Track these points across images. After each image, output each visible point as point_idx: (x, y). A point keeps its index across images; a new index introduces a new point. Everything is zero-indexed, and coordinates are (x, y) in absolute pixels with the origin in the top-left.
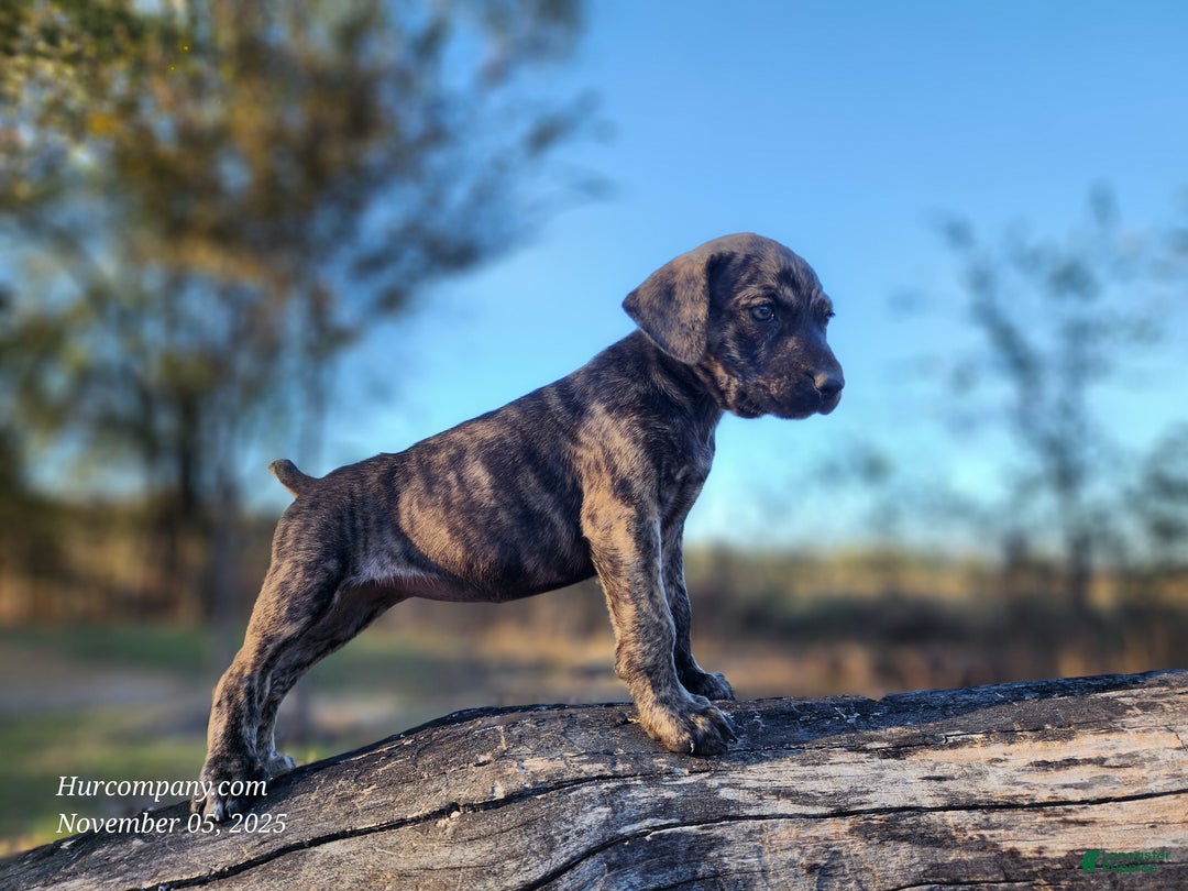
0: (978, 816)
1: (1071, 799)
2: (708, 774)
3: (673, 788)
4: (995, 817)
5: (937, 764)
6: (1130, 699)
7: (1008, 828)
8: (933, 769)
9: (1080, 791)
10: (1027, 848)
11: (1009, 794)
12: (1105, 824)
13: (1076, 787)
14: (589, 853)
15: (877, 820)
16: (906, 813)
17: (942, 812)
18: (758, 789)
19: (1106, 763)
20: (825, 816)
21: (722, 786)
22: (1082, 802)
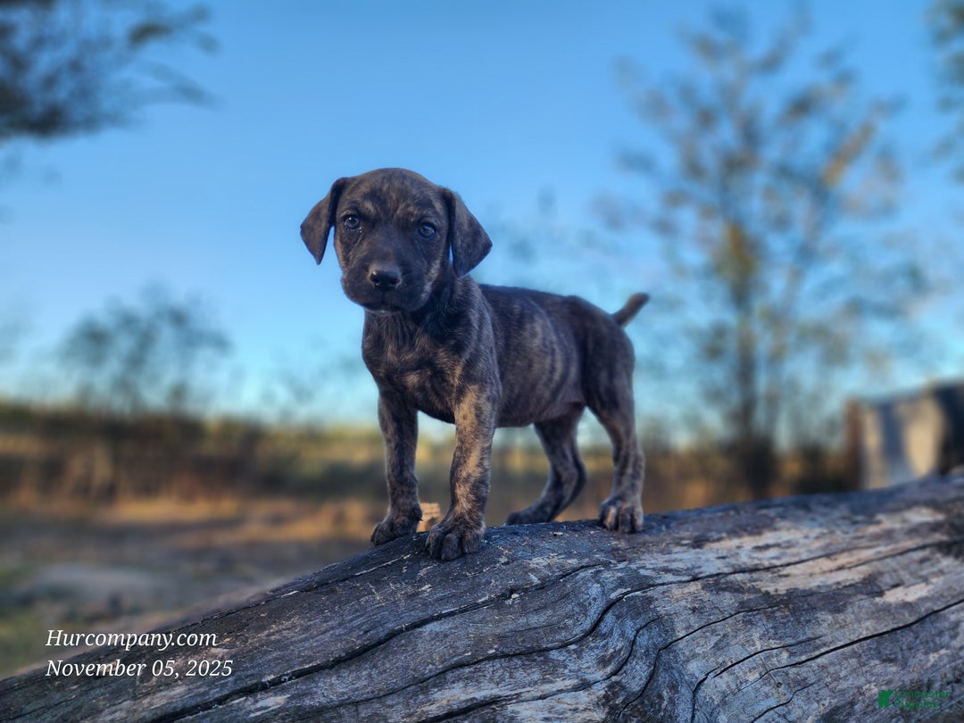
1: (777, 564)
2: (627, 562)
4: (755, 575)
5: (717, 550)
7: (761, 581)
8: (717, 553)
9: (779, 560)
10: (771, 589)
11: (753, 563)
12: (795, 576)
13: (776, 558)
14: (605, 611)
15: (711, 581)
16: (720, 576)
17: (733, 575)
18: (654, 569)
19: (781, 546)
20: (689, 581)
21: (638, 568)
22: (782, 566)
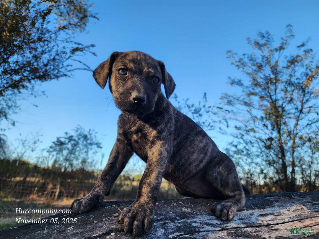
0: (254, 229)
1: (271, 224)
2: (186, 219)
3: (179, 223)
4: (258, 229)
6: (272, 199)
7: (262, 232)
8: (239, 217)
10: (267, 237)
11: (258, 223)
12: (281, 230)
13: (271, 221)
15: (233, 231)
16: (239, 229)
17: (246, 228)
18: (201, 223)
19: (275, 215)
20: (220, 231)
21: (191, 222)
22: (274, 224)
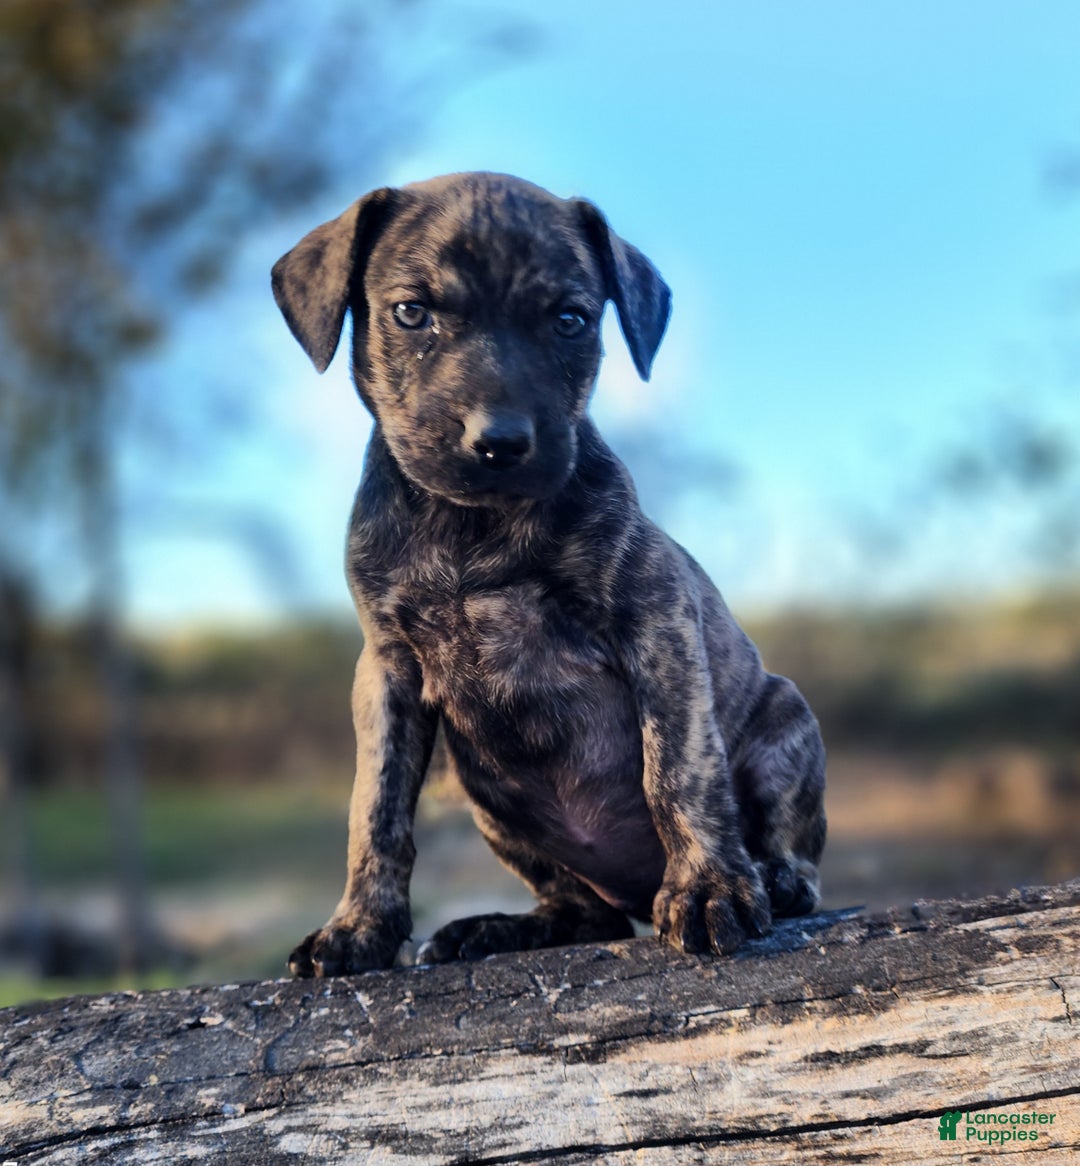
0: (687, 1155)
1: (850, 1117)
2: (274, 1111)
3: (205, 1140)
5: (655, 1067)
6: (1009, 932)
8: (643, 1077)
9: (870, 1102)
11: (751, 1113)
13: (864, 1095)
16: (572, 1156)
17: (631, 1151)
19: (929, 1051)
21: (289, 1130)
